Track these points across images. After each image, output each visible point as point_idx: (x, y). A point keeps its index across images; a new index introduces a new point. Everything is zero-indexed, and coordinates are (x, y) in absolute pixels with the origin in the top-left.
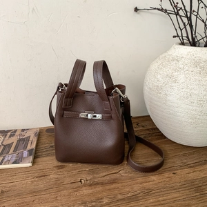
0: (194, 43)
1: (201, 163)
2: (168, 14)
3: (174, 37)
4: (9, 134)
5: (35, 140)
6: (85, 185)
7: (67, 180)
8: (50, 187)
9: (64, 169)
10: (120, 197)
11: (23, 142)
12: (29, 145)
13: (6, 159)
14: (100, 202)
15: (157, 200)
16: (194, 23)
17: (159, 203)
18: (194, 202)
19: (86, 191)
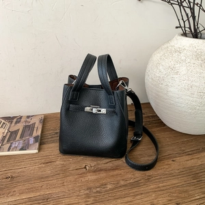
0: (196, 35)
1: (199, 151)
2: (172, 4)
3: (177, 27)
4: (15, 120)
5: (40, 127)
6: (89, 171)
7: (72, 167)
8: (56, 173)
10: (122, 183)
11: (29, 128)
12: (35, 132)
13: (13, 146)
14: (104, 188)
15: (157, 186)
16: (196, 14)
17: (159, 189)
18: (192, 188)
19: (91, 177)
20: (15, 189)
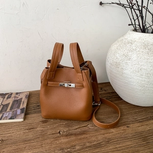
0: (144, 30)
1: (147, 119)
2: (125, 7)
3: (129, 25)
4: (7, 96)
5: (26, 101)
6: (62, 136)
7: (50, 132)
8: (37, 137)
9: (47, 124)
10: (88, 144)
11: (17, 102)
12: (21, 105)
13: (5, 116)
14: (74, 148)
15: (115, 147)
16: (144, 15)
17: (117, 149)
18: (142, 148)
19: (64, 140)
20: (4, 150)
